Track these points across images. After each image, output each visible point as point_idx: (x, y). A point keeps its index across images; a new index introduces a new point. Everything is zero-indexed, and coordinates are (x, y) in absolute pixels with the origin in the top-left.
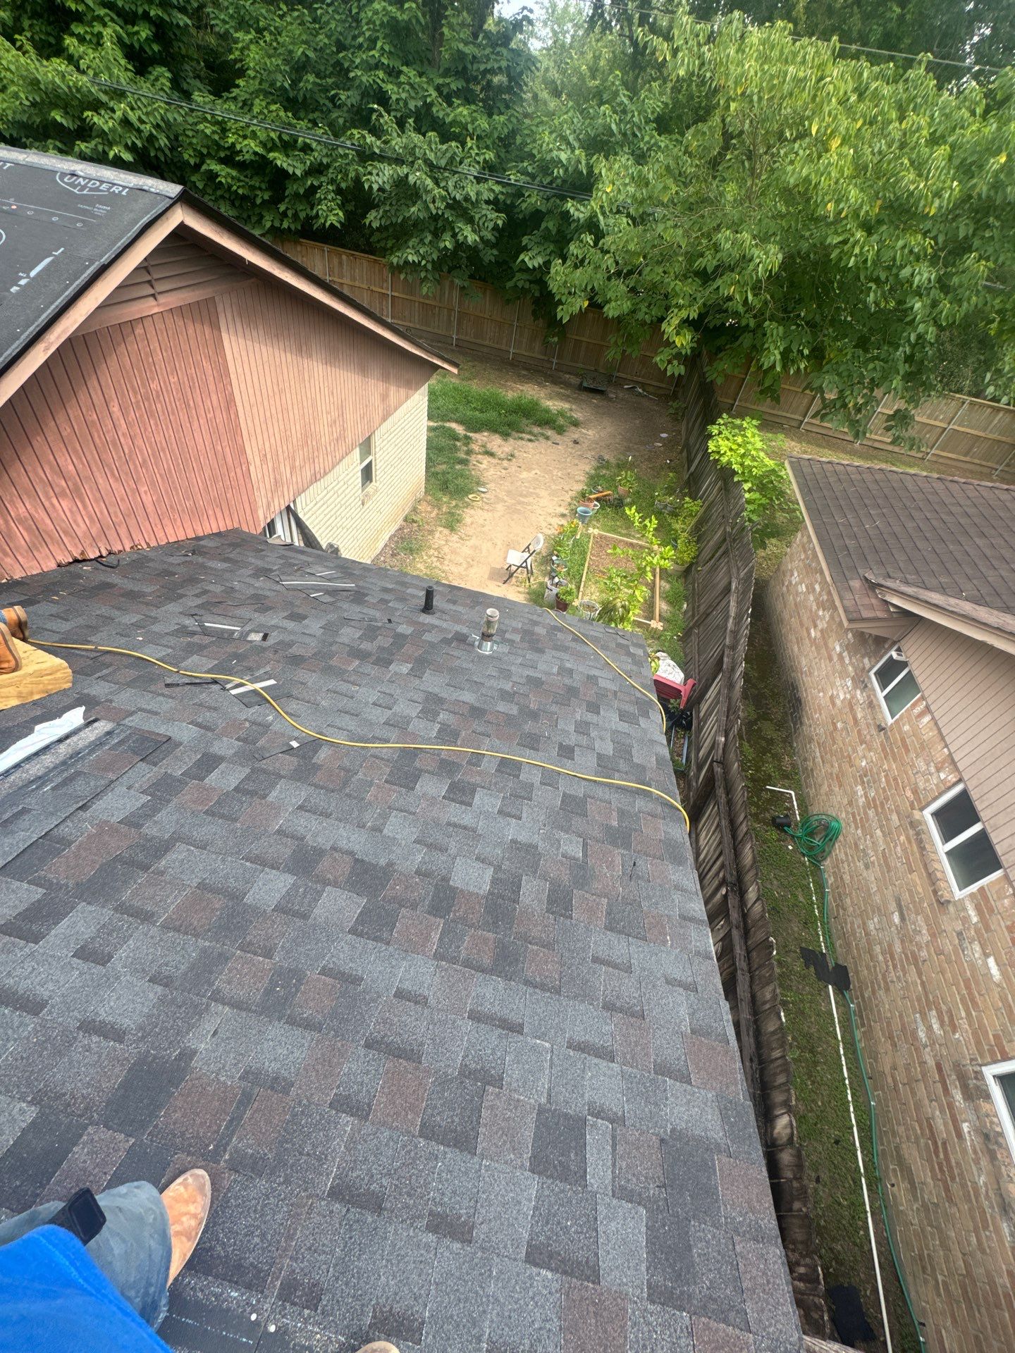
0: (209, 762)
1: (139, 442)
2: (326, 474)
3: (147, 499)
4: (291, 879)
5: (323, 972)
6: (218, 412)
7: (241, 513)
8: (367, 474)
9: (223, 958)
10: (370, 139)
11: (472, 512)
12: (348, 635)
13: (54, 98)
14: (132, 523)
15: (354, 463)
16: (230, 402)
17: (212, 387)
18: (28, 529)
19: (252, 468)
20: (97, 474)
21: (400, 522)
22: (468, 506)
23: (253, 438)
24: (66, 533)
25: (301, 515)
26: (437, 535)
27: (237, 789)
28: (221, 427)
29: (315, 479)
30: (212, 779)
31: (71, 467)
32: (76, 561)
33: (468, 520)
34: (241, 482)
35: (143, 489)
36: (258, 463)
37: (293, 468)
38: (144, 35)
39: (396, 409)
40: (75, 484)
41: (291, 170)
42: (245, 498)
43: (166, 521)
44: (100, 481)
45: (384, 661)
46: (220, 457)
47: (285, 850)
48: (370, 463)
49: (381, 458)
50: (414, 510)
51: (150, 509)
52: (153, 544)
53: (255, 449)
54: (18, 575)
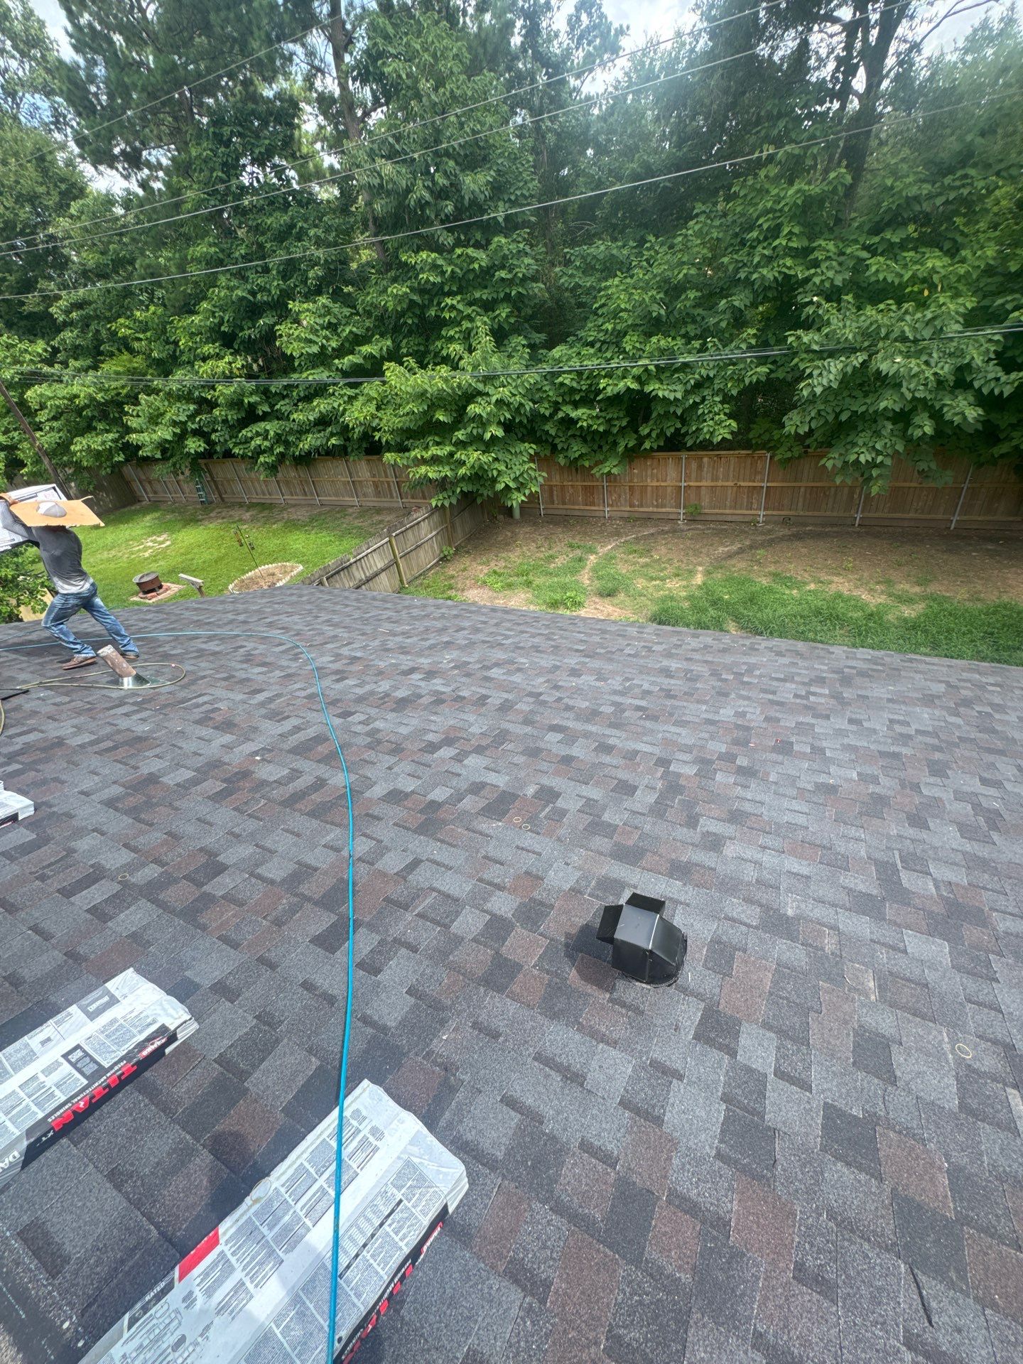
13: (437, 402)
38: (504, 315)
41: (670, 396)
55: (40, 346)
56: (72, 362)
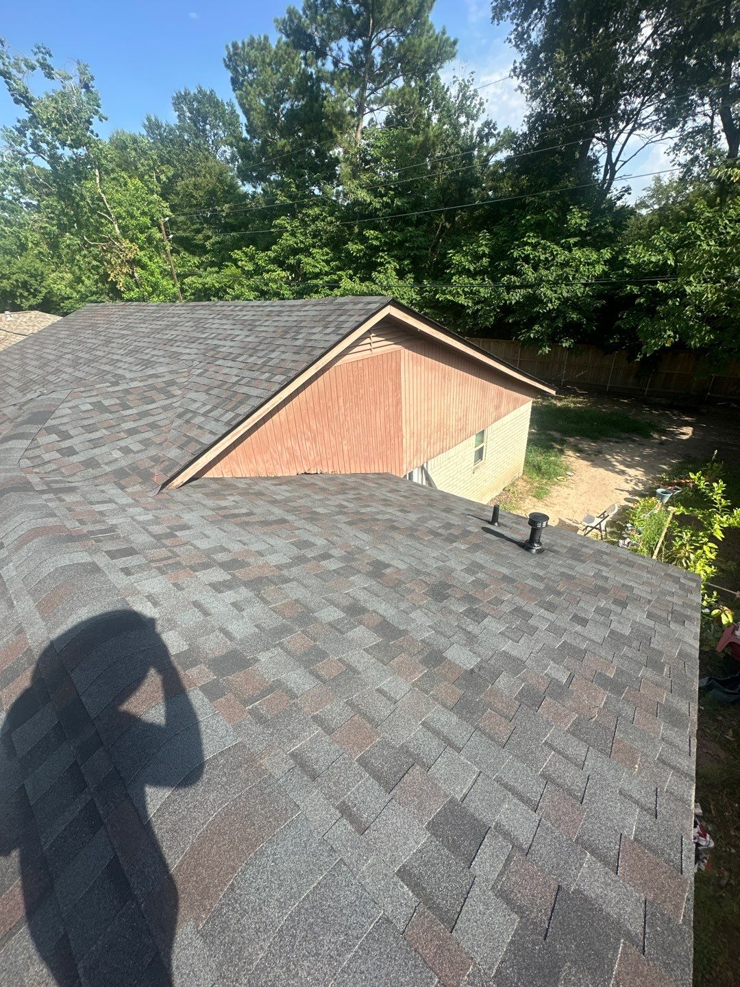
0: (326, 556)
1: (348, 418)
2: (449, 448)
3: (345, 448)
4: (343, 615)
5: (340, 660)
6: (391, 408)
7: (393, 465)
8: (480, 454)
9: (291, 631)
10: (514, 278)
11: (559, 488)
12: (432, 524)
14: (335, 459)
15: (470, 446)
16: (399, 403)
17: (390, 394)
18: (289, 453)
19: (404, 440)
20: (325, 431)
21: (500, 490)
22: (555, 484)
23: (408, 423)
24: (305, 458)
25: (430, 473)
26: (527, 501)
27: (334, 570)
28: (391, 417)
29: (442, 451)
30: (323, 563)
31: (315, 427)
32: (306, 473)
33: (554, 494)
34: (397, 446)
35: (345, 442)
36: (408, 437)
37: (429, 443)
38: (406, 263)
39: (505, 415)
40: (315, 435)
41: (466, 304)
42: (397, 456)
43: (352, 461)
44: (326, 435)
45: (451, 539)
46: (388, 430)
47: (346, 602)
48: (482, 448)
49: (490, 446)
50: (513, 484)
51: (346, 453)
52: (343, 472)
53: (408, 430)
54: (280, 475)
55: (196, 260)
56: (209, 269)
